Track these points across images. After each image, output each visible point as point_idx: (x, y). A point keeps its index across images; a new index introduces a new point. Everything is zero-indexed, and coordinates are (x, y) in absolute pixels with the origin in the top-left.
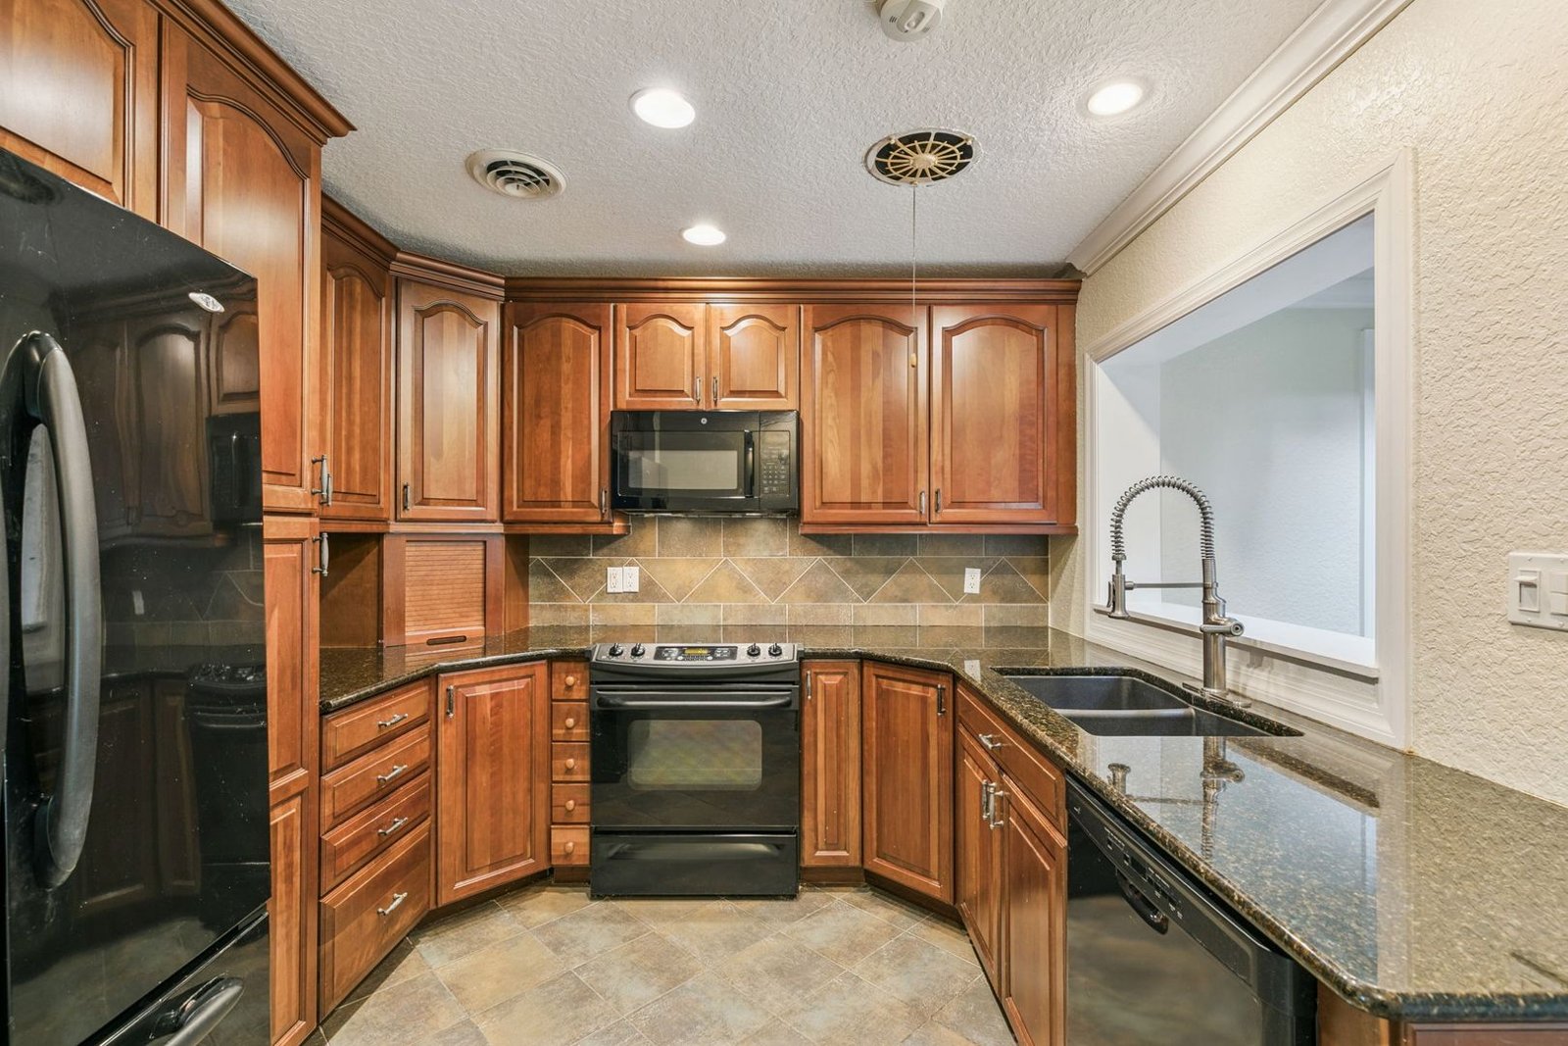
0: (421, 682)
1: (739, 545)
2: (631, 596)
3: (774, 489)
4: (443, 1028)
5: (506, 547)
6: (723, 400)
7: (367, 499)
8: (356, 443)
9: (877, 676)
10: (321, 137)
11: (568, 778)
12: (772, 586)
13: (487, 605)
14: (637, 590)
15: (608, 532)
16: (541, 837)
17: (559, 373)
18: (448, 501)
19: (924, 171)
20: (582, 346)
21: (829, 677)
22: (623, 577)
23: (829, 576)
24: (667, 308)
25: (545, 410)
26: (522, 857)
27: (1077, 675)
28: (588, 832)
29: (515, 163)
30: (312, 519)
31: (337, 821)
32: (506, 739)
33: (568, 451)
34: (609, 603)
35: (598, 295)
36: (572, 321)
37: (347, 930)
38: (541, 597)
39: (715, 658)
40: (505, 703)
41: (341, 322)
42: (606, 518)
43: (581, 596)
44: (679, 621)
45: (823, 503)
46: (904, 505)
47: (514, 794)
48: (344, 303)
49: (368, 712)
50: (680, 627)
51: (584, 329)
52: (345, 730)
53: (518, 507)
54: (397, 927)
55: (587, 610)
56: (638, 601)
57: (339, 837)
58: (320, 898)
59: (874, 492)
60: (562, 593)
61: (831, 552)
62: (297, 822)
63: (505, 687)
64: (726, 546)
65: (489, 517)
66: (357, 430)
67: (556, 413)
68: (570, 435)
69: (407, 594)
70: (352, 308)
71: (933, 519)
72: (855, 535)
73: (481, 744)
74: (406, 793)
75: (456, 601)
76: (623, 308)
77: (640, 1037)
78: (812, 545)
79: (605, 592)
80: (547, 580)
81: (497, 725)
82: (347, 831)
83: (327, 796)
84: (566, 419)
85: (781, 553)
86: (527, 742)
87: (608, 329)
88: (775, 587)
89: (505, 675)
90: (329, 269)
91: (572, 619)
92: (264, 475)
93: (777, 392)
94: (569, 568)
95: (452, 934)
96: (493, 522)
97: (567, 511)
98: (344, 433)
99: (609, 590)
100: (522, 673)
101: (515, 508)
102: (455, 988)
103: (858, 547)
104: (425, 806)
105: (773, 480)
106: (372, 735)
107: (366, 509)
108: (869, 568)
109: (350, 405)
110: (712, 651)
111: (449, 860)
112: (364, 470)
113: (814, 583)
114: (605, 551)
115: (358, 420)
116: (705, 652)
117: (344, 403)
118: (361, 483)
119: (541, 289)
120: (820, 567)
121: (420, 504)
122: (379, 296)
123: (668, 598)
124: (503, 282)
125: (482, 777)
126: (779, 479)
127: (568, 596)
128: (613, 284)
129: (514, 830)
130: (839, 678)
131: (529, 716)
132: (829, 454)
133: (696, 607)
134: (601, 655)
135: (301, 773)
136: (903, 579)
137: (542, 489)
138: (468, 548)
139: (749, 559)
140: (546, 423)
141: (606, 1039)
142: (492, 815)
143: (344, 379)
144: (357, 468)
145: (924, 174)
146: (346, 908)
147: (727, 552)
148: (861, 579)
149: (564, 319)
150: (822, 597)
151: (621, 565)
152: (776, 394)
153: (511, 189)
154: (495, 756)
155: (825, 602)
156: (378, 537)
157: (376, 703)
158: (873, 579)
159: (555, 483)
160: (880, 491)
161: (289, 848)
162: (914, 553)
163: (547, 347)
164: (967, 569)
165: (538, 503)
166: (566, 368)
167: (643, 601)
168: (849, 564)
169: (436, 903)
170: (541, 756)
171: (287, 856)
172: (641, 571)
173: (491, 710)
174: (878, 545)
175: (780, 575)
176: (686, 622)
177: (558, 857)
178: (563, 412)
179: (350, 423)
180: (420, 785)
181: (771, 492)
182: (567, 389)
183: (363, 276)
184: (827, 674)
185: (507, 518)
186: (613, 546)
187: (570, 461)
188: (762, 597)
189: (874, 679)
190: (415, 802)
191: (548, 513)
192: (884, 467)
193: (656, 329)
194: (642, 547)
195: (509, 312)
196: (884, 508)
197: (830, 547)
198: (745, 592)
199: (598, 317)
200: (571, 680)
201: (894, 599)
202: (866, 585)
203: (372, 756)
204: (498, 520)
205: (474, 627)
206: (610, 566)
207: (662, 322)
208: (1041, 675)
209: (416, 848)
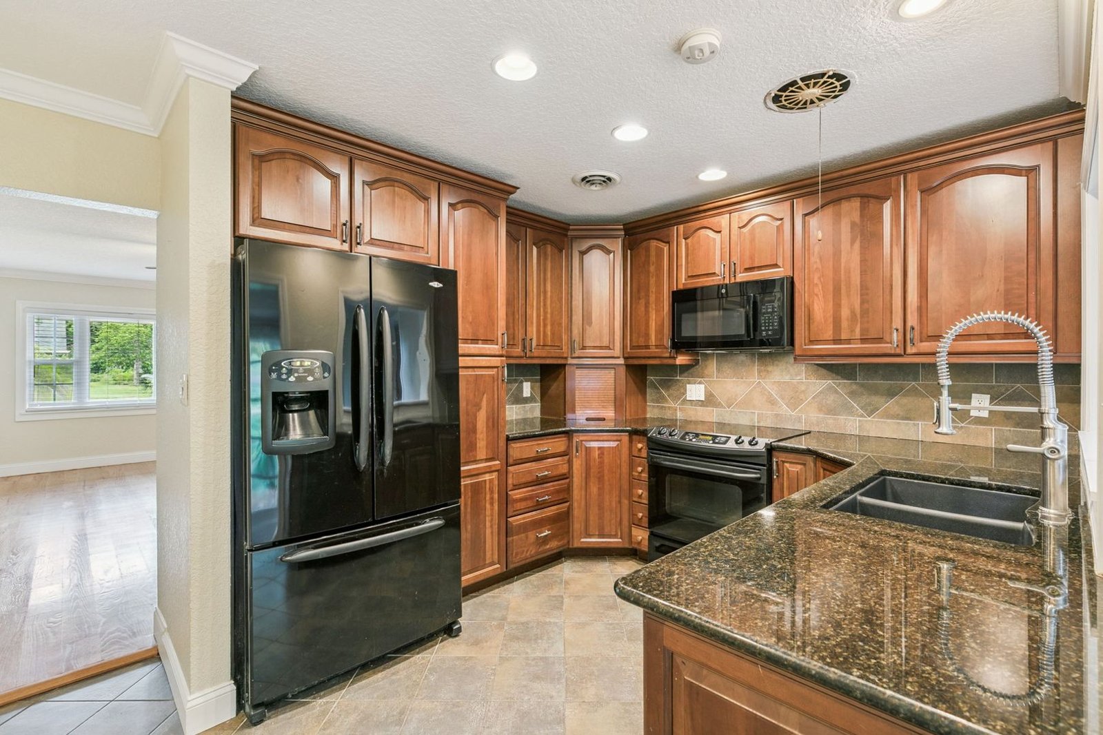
0: (563, 435)
1: (768, 371)
2: (700, 403)
3: (770, 333)
4: (552, 594)
5: (626, 370)
6: (740, 275)
7: (557, 348)
8: (549, 322)
9: (824, 469)
10: (506, 197)
11: (640, 500)
12: (792, 401)
13: (618, 405)
14: (703, 399)
15: (674, 363)
16: (626, 530)
17: (648, 272)
18: (595, 347)
19: (811, 100)
20: (660, 253)
21: (792, 465)
22: (695, 391)
23: (837, 395)
24: (705, 222)
25: (642, 294)
26: (615, 536)
27: (974, 487)
28: (648, 533)
29: (590, 176)
30: (502, 358)
31: (514, 488)
32: (606, 471)
33: (653, 316)
34: (688, 407)
35: (667, 223)
36: (655, 241)
37: (520, 536)
38: (653, 401)
39: (714, 443)
40: (605, 453)
41: (540, 265)
42: (672, 355)
43: (673, 401)
44: (729, 421)
45: (810, 341)
46: (880, 340)
47: (610, 502)
48: (542, 259)
49: (530, 443)
50: (729, 424)
51: (661, 245)
52: (518, 449)
53: (630, 349)
54: (548, 547)
55: (676, 410)
56: (704, 406)
57: (516, 494)
58: (507, 518)
59: (853, 331)
60: (663, 399)
61: (839, 377)
62: (496, 482)
63: (606, 444)
64: (759, 372)
65: (616, 356)
66: (549, 316)
67: (647, 296)
68: (654, 307)
69: (576, 394)
70: (546, 259)
71: (909, 351)
72: (860, 364)
73: (594, 471)
74: (553, 486)
75: (600, 399)
76: (681, 227)
77: (623, 633)
78: (823, 371)
79: (685, 400)
80: (655, 391)
81: (601, 463)
82: (520, 493)
83: (510, 476)
84: (652, 298)
85: (799, 378)
86: (618, 476)
87: (673, 242)
88: (794, 402)
89: (605, 438)
90: (534, 245)
91: (668, 415)
92: (460, 341)
93: (777, 265)
94: (667, 384)
95: (580, 563)
96: (619, 358)
97: (653, 350)
98: (542, 318)
99: (688, 399)
100: (615, 438)
101: (629, 350)
102: (567, 583)
103: (862, 374)
104: (564, 496)
105: (769, 326)
106: (533, 455)
107: (555, 352)
108: (875, 391)
109: (545, 305)
110: (715, 437)
111: (577, 526)
112: (553, 334)
113: (824, 400)
114: (686, 374)
115: (549, 311)
116: (710, 438)
117: (542, 304)
118: (551, 340)
119: (640, 226)
120: (830, 388)
121: (582, 349)
122: (561, 251)
123: (722, 405)
124: (622, 227)
125: (594, 490)
126: (772, 326)
127: (666, 401)
128: (674, 215)
129: (610, 521)
130: (799, 467)
131: (619, 462)
132: (815, 304)
133: (739, 412)
134: (652, 433)
135: (498, 462)
136: (905, 400)
137: (641, 339)
138: (607, 371)
139: (775, 382)
140: (643, 302)
141: (608, 626)
142: (599, 509)
143: (542, 294)
144: (549, 333)
145: (812, 102)
146: (520, 526)
147: (760, 376)
148: (865, 399)
149: (652, 241)
150: (832, 411)
151: (695, 383)
152: (776, 266)
153: (593, 187)
154: (601, 479)
155: (835, 415)
156: (564, 366)
157: (535, 440)
158: (876, 400)
159: (647, 335)
160: (858, 330)
161: (492, 492)
162: (916, 379)
163: (643, 259)
164: (973, 394)
165: (639, 347)
166: (652, 269)
167: (707, 407)
168: (854, 387)
169: (573, 545)
170: (626, 486)
171: (491, 494)
172: (705, 387)
173: (599, 455)
174: (881, 372)
175: (798, 394)
176: (733, 422)
177: (635, 543)
178: (651, 294)
179: (545, 313)
180: (562, 484)
181: (767, 335)
182: (652, 281)
183: (552, 243)
184: (791, 463)
185: (626, 355)
186: (690, 371)
187: (654, 322)
188: (784, 409)
189: (822, 471)
190: (558, 492)
191: (643, 352)
192: (861, 311)
193: (699, 237)
194: (706, 372)
195: (626, 243)
196: (862, 343)
197: (837, 374)
198: (773, 404)
199: (668, 236)
200: (640, 446)
201: (896, 417)
202: (870, 404)
203: (533, 464)
204: (622, 356)
205: (610, 413)
206: (689, 384)
207: (703, 232)
208: (936, 482)
209: (559, 514)
